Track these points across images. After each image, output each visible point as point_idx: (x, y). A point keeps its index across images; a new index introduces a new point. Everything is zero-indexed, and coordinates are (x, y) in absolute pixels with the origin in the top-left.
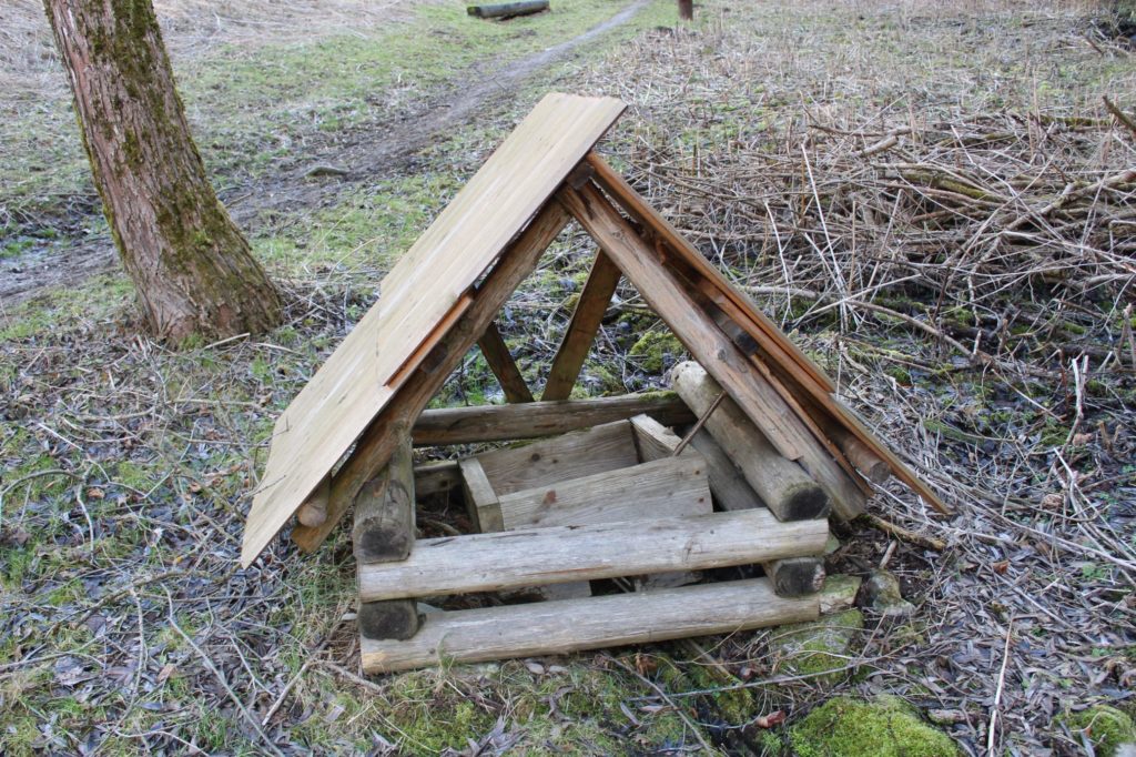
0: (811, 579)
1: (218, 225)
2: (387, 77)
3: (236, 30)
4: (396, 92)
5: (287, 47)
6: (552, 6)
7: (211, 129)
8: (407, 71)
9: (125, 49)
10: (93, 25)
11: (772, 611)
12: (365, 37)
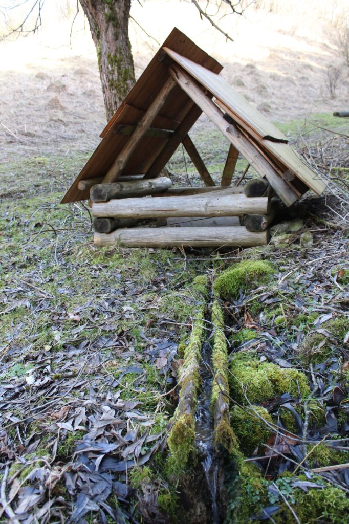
0: (260, 224)
9: (119, 85)
10: (110, 78)
11: (245, 237)
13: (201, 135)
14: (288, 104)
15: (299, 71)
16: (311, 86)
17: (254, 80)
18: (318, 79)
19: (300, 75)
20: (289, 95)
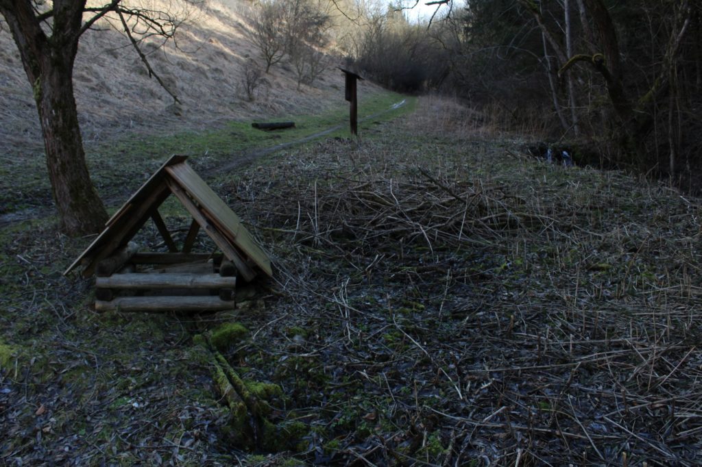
0: (230, 295)
1: (91, 195)
2: (201, 152)
3: (139, 127)
4: (203, 159)
5: (160, 136)
6: (296, 125)
7: (115, 168)
8: (211, 150)
9: (64, 133)
10: (55, 124)
11: (219, 304)
12: (198, 134)
13: (106, 147)
14: (202, 107)
15: (211, 59)
16: (225, 81)
17: (158, 67)
18: (233, 74)
19: (213, 66)
20: (201, 92)
